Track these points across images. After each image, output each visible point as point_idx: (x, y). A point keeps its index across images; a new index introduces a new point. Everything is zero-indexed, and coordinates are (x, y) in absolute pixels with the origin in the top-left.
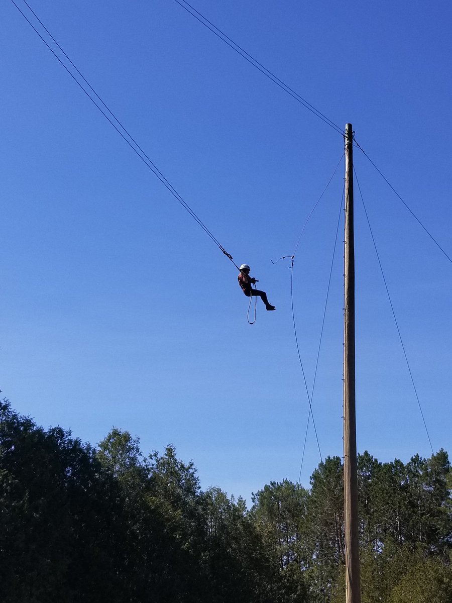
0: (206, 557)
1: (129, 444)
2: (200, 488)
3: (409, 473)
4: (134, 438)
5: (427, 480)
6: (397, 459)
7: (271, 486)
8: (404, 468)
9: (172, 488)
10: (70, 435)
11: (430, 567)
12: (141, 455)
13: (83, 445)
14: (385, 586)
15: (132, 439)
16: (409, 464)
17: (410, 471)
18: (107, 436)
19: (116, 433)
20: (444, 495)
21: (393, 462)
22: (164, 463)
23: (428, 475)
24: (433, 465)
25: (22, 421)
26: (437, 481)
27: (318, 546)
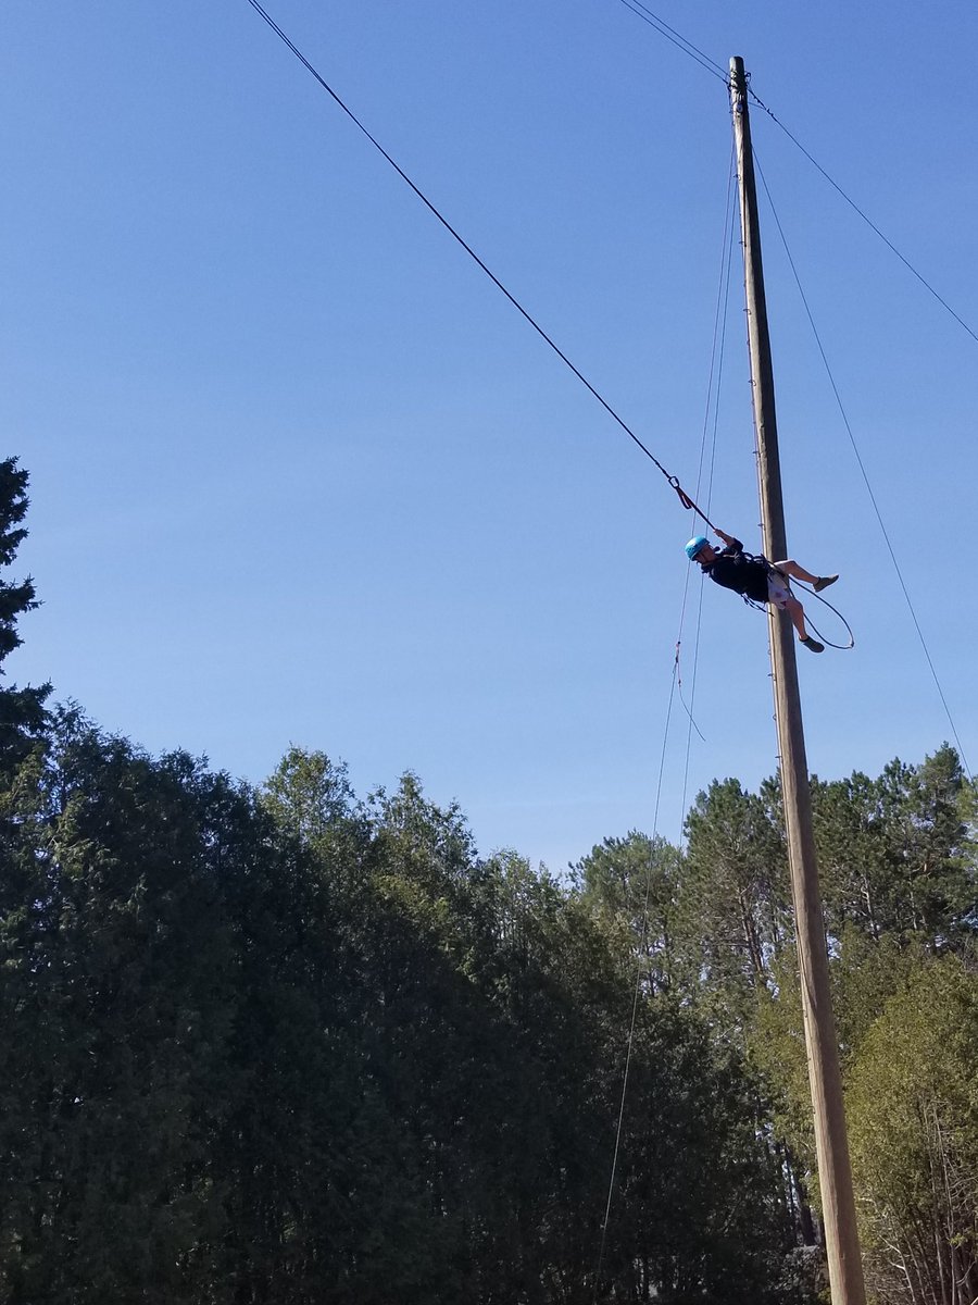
0: (503, 985)
1: (326, 777)
2: (475, 852)
3: (882, 796)
4: (335, 763)
5: (919, 806)
6: (857, 772)
7: (606, 848)
8: (872, 787)
9: (421, 857)
10: (205, 766)
11: (942, 974)
12: (353, 796)
13: (234, 785)
14: (851, 1022)
15: (330, 766)
16: (881, 779)
17: (884, 793)
18: (280, 762)
19: (296, 757)
20: (955, 833)
21: (850, 777)
22: (400, 808)
23: (920, 797)
24: (929, 777)
25: (106, 744)
26: (941, 807)
27: (708, 955)
